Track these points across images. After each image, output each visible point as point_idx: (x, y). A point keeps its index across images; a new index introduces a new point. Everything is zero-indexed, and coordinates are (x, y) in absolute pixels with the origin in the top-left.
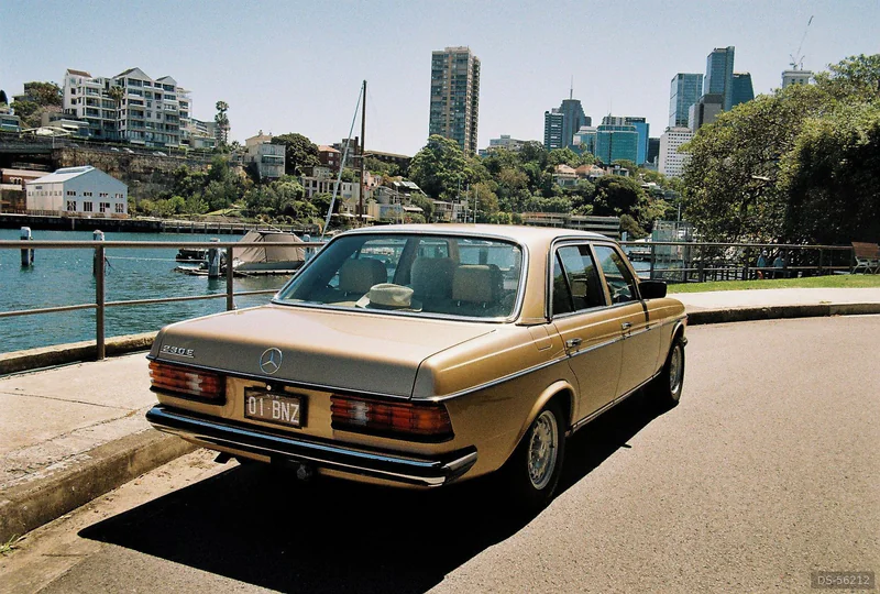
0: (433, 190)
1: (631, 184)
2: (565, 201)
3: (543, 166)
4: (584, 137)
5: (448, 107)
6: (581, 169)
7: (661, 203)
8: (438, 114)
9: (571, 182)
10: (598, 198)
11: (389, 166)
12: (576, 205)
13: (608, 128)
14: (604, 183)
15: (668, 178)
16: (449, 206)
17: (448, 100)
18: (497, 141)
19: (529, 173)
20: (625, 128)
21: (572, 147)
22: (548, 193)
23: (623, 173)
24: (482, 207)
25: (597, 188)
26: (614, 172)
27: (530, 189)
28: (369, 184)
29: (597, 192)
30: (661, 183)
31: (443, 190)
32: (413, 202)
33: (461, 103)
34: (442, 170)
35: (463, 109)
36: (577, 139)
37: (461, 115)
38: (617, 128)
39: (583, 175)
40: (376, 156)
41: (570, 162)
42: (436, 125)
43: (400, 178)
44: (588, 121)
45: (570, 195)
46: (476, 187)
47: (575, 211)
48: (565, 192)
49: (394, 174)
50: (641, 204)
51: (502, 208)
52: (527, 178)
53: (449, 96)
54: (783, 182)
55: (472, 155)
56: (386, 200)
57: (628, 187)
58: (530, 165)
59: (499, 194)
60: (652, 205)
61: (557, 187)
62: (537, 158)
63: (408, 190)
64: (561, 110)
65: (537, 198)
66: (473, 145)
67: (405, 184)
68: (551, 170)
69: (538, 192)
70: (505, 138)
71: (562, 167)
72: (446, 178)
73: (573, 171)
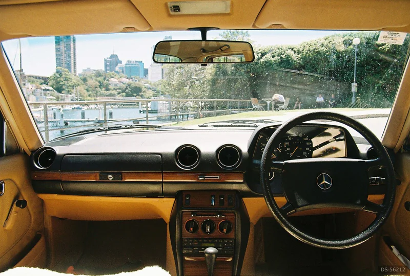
0: (59, 90)
1: (140, 85)
2: (115, 92)
3: (105, 79)
4: (120, 68)
5: (63, 56)
6: (120, 80)
7: (150, 91)
8: (59, 59)
9: (116, 85)
10: (127, 91)
11: (39, 81)
12: (119, 93)
13: (129, 65)
14: (129, 85)
15: (152, 83)
16: (67, 96)
17: (63, 54)
18: (85, 70)
19: (99, 82)
20: (135, 65)
21: (115, 72)
22: (107, 90)
23: (136, 81)
24: (81, 95)
25: (126, 87)
26: (133, 80)
27: (100, 87)
28: (30, 88)
29: (126, 88)
30: (150, 84)
31: (64, 89)
32: (51, 95)
33: (69, 55)
34: (62, 82)
35: (70, 57)
36: (117, 69)
37: (69, 60)
38: (133, 64)
39: (121, 82)
40: (33, 76)
41: (115, 77)
42: (59, 63)
43: (44, 85)
44: (121, 62)
45: (116, 90)
46: (78, 88)
47: (118, 96)
48: (114, 89)
49: (42, 84)
50: (144, 92)
51: (89, 96)
52: (99, 84)
53: (63, 52)
54: (209, 77)
55: (75, 75)
56: (38, 95)
57: (138, 86)
58: (100, 79)
59: (88, 90)
60: (147, 92)
61: (111, 87)
62: (102, 76)
63: (48, 90)
64: (110, 58)
65: (103, 91)
66: (75, 71)
67: (47, 88)
68: (108, 80)
69: (103, 89)
70: (89, 69)
71: (112, 79)
72: (64, 84)
73: (117, 80)
